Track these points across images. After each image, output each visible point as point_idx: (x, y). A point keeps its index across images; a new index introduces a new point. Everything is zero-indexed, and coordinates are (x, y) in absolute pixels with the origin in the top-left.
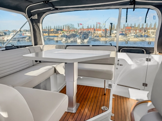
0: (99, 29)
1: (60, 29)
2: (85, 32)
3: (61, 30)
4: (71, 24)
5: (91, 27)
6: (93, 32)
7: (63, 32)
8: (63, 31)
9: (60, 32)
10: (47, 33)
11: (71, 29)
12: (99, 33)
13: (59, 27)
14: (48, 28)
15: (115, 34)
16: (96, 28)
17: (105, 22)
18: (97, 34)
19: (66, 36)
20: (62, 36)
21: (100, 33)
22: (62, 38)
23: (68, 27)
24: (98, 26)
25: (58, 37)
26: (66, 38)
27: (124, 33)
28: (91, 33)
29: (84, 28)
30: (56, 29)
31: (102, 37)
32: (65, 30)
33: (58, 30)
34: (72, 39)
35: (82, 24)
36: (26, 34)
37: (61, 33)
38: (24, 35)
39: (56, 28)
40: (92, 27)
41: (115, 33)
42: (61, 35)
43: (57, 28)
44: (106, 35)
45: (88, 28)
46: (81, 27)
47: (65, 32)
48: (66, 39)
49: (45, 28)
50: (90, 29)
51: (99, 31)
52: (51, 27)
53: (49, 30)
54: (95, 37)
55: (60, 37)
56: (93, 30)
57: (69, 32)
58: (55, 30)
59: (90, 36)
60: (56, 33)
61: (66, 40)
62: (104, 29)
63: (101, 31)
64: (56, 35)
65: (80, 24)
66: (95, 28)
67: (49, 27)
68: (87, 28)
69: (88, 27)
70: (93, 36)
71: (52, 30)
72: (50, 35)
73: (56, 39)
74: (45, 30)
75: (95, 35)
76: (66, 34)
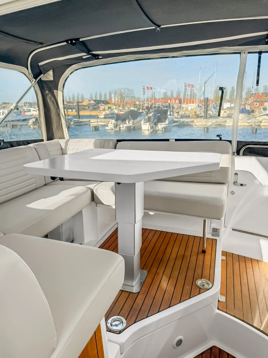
0: (191, 101)
1: (103, 100)
2: (159, 107)
3: (106, 103)
4: (128, 89)
5: (172, 94)
6: (176, 107)
7: (109, 108)
8: (109, 105)
9: (102, 107)
10: (74, 110)
11: (126, 100)
12: (189, 109)
13: (101, 95)
14: (76, 98)
15: (228, 112)
16: (184, 97)
17: (205, 83)
18: (187, 109)
19: (115, 116)
20: (106, 117)
21: (193, 107)
22: (107, 120)
23: (121, 94)
24: (189, 93)
25: (98, 117)
26: (116, 120)
28: (173, 108)
29: (157, 97)
30: (95, 101)
31: (198, 117)
32: (113, 102)
33: (97, 103)
34: (129, 123)
35: (151, 88)
36: (29, 111)
37: (104, 110)
38: (26, 113)
39: (94, 99)
40: (175, 96)
41: (228, 108)
42: (104, 113)
43: (96, 97)
44: (207, 113)
45: (165, 98)
46: (149, 94)
47: (114, 107)
48: (115, 122)
49: (69, 99)
50: (170, 99)
51: (191, 104)
52: (82, 95)
53: (80, 102)
54: (182, 117)
55: (101, 118)
56: (177, 101)
57: (123, 106)
58: (92, 102)
59: (170, 115)
60: (94, 109)
61: (116, 126)
62: (202, 98)
63: (194, 104)
64: (94, 113)
65: (148, 88)
66: (182, 96)
67: (78, 97)
68: (162, 96)
69: (165, 94)
70: (176, 115)
71: (85, 103)
72: (82, 113)
73: (94, 122)
74: (70, 102)
75: (180, 113)
76: (116, 111)
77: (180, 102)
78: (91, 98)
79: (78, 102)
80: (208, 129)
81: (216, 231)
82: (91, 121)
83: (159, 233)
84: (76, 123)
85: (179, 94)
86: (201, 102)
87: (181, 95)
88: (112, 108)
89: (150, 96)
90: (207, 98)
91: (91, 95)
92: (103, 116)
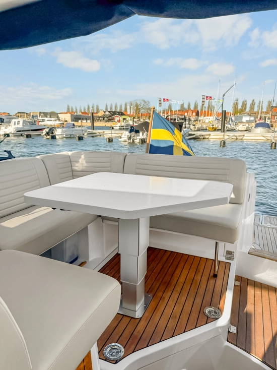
0: (209, 113)
1: (118, 110)
2: (175, 120)
3: (121, 114)
4: (144, 101)
5: (189, 106)
6: (193, 119)
7: (124, 119)
8: (124, 117)
9: (117, 118)
10: (89, 121)
11: (142, 111)
12: (207, 121)
13: (116, 107)
14: (91, 108)
15: (247, 125)
16: (202, 110)
17: (224, 95)
18: (204, 122)
19: (129, 127)
20: (121, 128)
21: (210, 120)
22: (122, 131)
23: (137, 106)
24: (206, 105)
25: (113, 128)
26: (130, 132)
27: (268, 122)
28: (190, 120)
29: (174, 109)
30: (109, 112)
31: (215, 130)
32: (129, 113)
33: (111, 116)
34: (143, 135)
35: (168, 100)
36: (43, 121)
37: (119, 121)
38: (40, 123)
39: (109, 110)
40: (192, 108)
41: (247, 122)
42: (119, 124)
43: (111, 108)
44: (224, 126)
45: (182, 110)
46: (165, 106)
47: (130, 118)
48: (129, 134)
49: (85, 109)
50: (187, 111)
51: (209, 117)
52: (97, 107)
53: (95, 113)
54: (199, 130)
55: (116, 130)
56: (194, 114)
57: (139, 118)
58: (107, 113)
59: (185, 127)
60: (109, 120)
62: (220, 111)
63: (212, 117)
64: (109, 124)
65: (164, 99)
66: (199, 109)
67: (93, 107)
68: (179, 108)
69: (182, 106)
70: (192, 127)
71: (100, 114)
72: (97, 124)
73: (108, 134)
74: (85, 113)
75: (197, 126)
76: (131, 123)
77: (197, 114)
78: (106, 109)
79: (93, 113)
80: (224, 142)
81: (230, 254)
82: (105, 132)
83: (169, 253)
84: (90, 134)
85: (196, 107)
86: (218, 114)
87: (198, 107)
88: (127, 119)
89: (166, 108)
90: (225, 111)
91: (107, 106)
92: (119, 128)
